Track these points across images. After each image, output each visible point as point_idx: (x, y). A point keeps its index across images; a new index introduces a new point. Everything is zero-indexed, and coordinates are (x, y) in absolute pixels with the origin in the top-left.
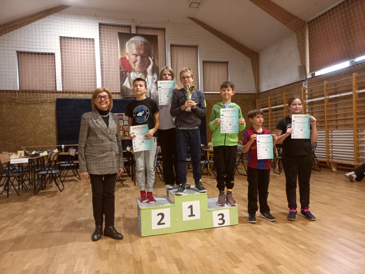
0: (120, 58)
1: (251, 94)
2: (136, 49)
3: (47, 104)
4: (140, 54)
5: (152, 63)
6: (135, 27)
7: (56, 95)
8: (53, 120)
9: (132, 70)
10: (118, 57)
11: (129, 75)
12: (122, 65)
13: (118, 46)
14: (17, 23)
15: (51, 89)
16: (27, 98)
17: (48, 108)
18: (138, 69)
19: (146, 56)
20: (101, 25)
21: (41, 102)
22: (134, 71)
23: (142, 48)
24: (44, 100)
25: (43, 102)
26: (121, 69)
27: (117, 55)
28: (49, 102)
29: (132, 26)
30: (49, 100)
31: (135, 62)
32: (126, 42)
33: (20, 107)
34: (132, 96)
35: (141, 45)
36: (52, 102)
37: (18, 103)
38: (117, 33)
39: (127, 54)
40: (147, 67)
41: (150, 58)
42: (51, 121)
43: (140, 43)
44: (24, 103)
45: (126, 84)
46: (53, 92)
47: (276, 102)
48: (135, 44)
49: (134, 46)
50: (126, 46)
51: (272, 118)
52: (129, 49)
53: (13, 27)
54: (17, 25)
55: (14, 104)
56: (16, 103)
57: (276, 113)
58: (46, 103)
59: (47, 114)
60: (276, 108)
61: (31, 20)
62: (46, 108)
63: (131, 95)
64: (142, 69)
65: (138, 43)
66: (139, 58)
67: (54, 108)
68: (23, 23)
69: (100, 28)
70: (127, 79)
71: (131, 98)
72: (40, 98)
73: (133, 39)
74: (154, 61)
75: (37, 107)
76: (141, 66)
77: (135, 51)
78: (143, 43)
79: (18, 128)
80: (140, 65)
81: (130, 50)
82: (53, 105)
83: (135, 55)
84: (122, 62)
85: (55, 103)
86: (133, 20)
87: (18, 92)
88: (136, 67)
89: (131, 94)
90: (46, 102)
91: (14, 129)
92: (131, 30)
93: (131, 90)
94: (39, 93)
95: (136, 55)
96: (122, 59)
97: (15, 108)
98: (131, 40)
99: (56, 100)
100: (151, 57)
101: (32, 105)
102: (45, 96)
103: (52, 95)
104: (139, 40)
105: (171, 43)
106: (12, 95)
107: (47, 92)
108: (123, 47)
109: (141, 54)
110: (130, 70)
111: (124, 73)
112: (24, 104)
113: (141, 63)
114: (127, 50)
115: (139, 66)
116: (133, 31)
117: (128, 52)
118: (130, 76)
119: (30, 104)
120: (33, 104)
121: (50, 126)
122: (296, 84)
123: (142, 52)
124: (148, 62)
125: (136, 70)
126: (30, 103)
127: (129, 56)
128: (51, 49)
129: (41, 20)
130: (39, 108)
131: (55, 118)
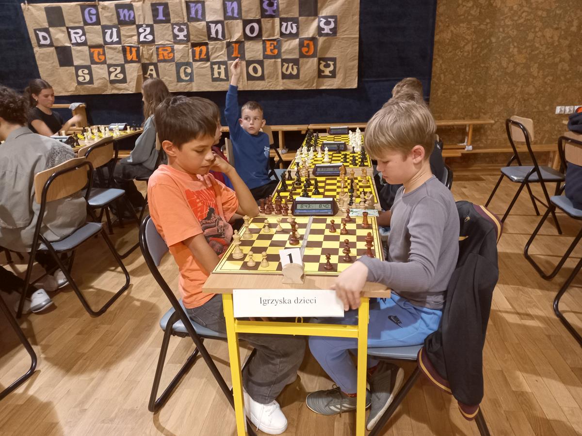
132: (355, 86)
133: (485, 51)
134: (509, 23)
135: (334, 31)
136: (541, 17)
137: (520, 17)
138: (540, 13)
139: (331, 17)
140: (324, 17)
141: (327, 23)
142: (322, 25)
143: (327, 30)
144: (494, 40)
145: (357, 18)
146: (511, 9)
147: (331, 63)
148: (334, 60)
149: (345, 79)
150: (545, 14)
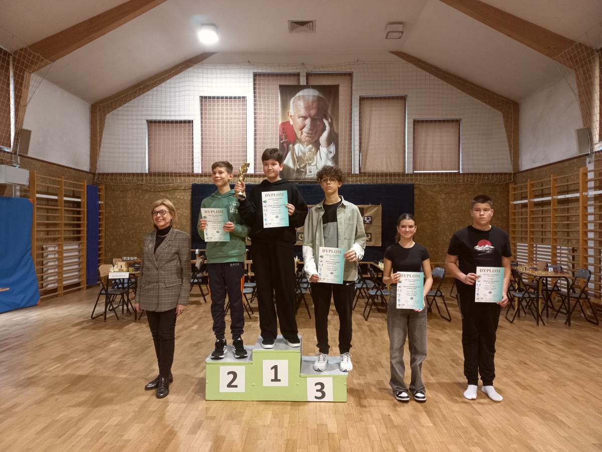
0: (280, 122)
1: (501, 174)
2: (305, 108)
3: (180, 192)
4: (310, 116)
5: (328, 128)
6: (305, 74)
7: (191, 178)
8: (187, 214)
9: (297, 140)
10: (277, 123)
11: (292, 148)
12: (284, 133)
13: (278, 105)
14: (148, 83)
15: (186, 171)
16: (155, 184)
17: (182, 197)
18: (307, 138)
19: (320, 118)
20: (255, 75)
21: (173, 189)
22: (301, 141)
23: (314, 106)
24: (176, 186)
25: (175, 189)
26: (281, 139)
27: (277, 119)
28: (183, 188)
29: (301, 74)
30: (183, 186)
31: (301, 129)
32: (290, 99)
33: (147, 196)
34: (296, 179)
35: (313, 102)
36: (187, 188)
37: (145, 191)
38: (278, 87)
39: (291, 116)
40: (321, 135)
41: (325, 121)
42: (184, 215)
43: (311, 99)
44: (152, 190)
45: (288, 161)
46: (189, 175)
47: (542, 190)
48: (304, 101)
49: (301, 104)
50: (290, 105)
51: (533, 218)
52: (294, 110)
53: (144, 88)
54: (148, 85)
55: (140, 191)
56: (143, 190)
57: (542, 210)
58: (178, 190)
59: (180, 205)
60: (542, 201)
61: (165, 77)
62: (178, 197)
63: (294, 178)
64: (312, 138)
65: (308, 99)
66: (308, 121)
67: (189, 198)
68: (156, 82)
69: (255, 80)
70: (289, 155)
71: (294, 182)
72: (171, 183)
73: (301, 93)
74: (331, 125)
75: (168, 195)
76: (311, 134)
77: (303, 112)
78: (316, 98)
79: (144, 223)
80: (310, 132)
81: (296, 111)
82: (187, 194)
83: (302, 117)
84: (283, 129)
85: (190, 190)
86: (303, 64)
87: (146, 175)
88: (303, 136)
89: (294, 176)
90: (179, 188)
91: (139, 224)
92: (299, 79)
93: (294, 170)
94: (171, 176)
95: (305, 118)
96: (283, 124)
97: (142, 196)
98: (297, 95)
99: (191, 185)
100: (327, 120)
101: (162, 193)
102: (178, 181)
103: (187, 179)
104: (309, 94)
105: (360, 95)
106: (138, 180)
107: (180, 175)
108: (285, 106)
109: (312, 115)
110: (294, 140)
111: (285, 145)
112: (152, 192)
113: (311, 129)
114: (291, 111)
115: (307, 133)
116: (303, 81)
117: (292, 114)
118: (294, 150)
119: (159, 192)
120: (163, 191)
121: (183, 222)
122: (575, 160)
123: (313, 112)
124: (321, 127)
125: (303, 140)
126: (159, 190)
127: (294, 120)
128: (189, 115)
129: (177, 76)
130: (170, 196)
131: (189, 212)
132: (380, 245)
133: (436, 233)
134: (444, 222)
135: (371, 222)
136: (457, 222)
137: (448, 221)
138: (456, 219)
139: (369, 217)
140: (367, 217)
141: (368, 219)
142: (365, 219)
143: (368, 221)
144: (439, 229)
145: (380, 217)
146: (444, 217)
147: (370, 235)
148: (371, 234)
149: (375, 242)
150: (458, 220)
